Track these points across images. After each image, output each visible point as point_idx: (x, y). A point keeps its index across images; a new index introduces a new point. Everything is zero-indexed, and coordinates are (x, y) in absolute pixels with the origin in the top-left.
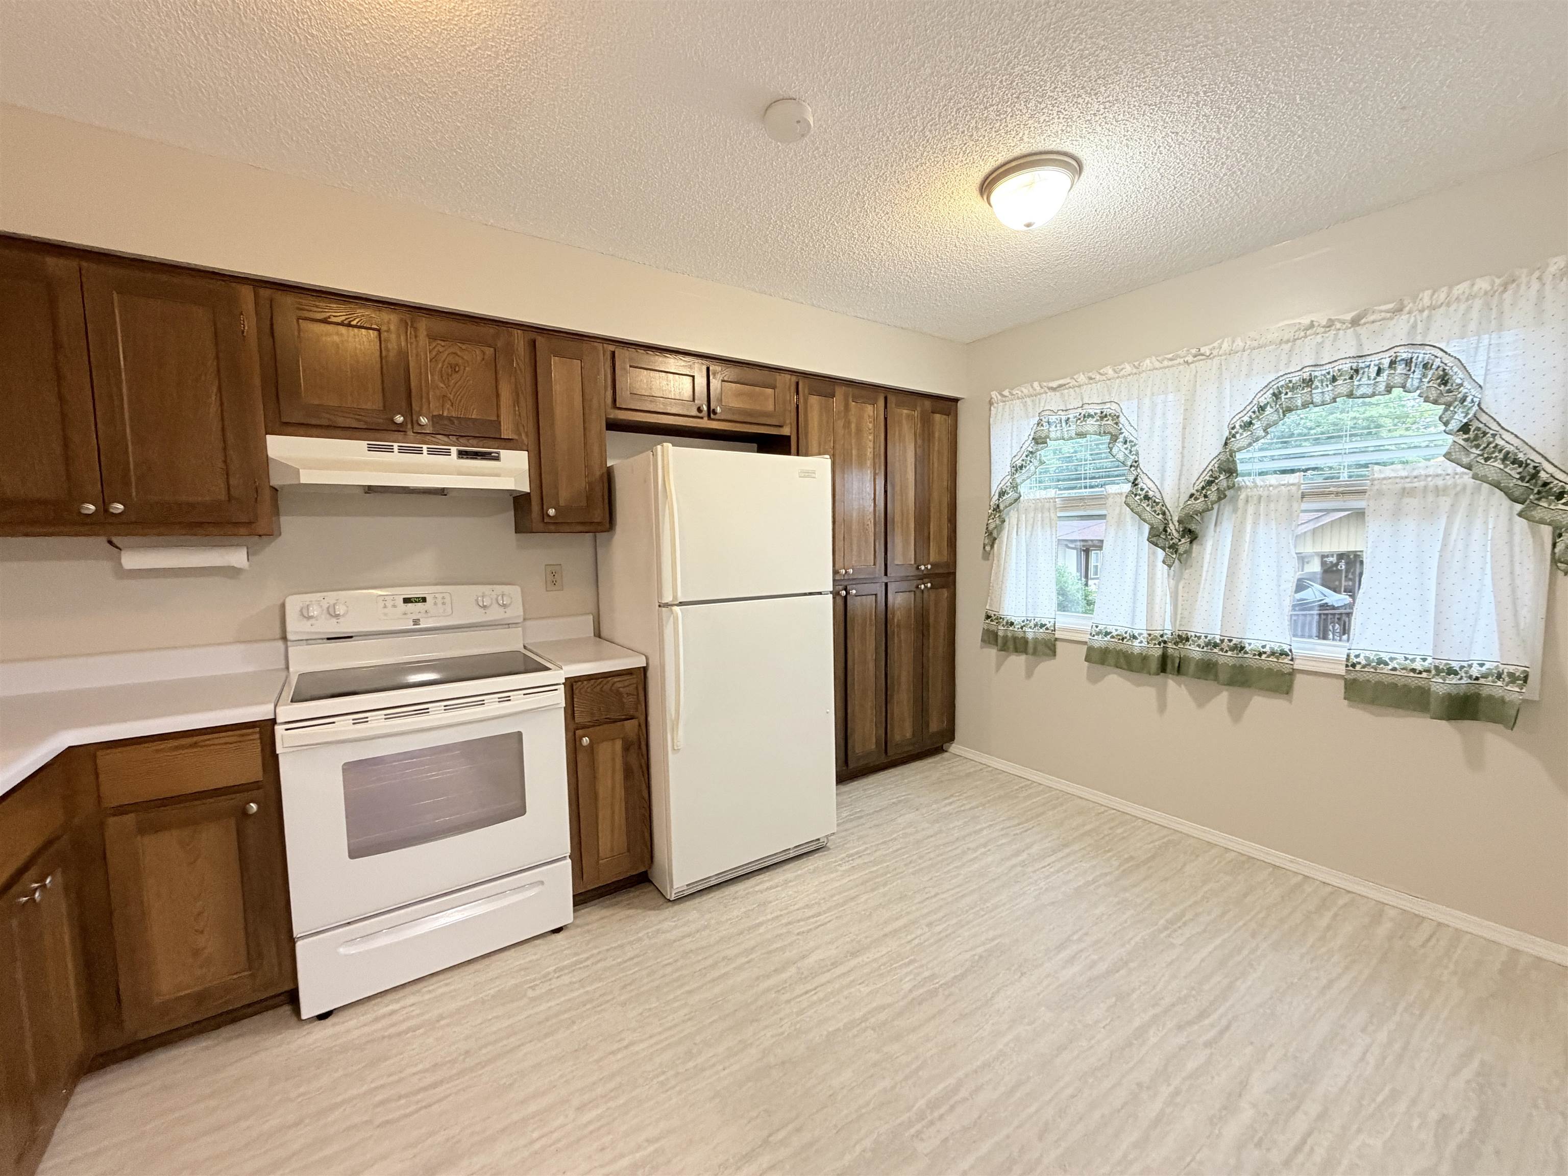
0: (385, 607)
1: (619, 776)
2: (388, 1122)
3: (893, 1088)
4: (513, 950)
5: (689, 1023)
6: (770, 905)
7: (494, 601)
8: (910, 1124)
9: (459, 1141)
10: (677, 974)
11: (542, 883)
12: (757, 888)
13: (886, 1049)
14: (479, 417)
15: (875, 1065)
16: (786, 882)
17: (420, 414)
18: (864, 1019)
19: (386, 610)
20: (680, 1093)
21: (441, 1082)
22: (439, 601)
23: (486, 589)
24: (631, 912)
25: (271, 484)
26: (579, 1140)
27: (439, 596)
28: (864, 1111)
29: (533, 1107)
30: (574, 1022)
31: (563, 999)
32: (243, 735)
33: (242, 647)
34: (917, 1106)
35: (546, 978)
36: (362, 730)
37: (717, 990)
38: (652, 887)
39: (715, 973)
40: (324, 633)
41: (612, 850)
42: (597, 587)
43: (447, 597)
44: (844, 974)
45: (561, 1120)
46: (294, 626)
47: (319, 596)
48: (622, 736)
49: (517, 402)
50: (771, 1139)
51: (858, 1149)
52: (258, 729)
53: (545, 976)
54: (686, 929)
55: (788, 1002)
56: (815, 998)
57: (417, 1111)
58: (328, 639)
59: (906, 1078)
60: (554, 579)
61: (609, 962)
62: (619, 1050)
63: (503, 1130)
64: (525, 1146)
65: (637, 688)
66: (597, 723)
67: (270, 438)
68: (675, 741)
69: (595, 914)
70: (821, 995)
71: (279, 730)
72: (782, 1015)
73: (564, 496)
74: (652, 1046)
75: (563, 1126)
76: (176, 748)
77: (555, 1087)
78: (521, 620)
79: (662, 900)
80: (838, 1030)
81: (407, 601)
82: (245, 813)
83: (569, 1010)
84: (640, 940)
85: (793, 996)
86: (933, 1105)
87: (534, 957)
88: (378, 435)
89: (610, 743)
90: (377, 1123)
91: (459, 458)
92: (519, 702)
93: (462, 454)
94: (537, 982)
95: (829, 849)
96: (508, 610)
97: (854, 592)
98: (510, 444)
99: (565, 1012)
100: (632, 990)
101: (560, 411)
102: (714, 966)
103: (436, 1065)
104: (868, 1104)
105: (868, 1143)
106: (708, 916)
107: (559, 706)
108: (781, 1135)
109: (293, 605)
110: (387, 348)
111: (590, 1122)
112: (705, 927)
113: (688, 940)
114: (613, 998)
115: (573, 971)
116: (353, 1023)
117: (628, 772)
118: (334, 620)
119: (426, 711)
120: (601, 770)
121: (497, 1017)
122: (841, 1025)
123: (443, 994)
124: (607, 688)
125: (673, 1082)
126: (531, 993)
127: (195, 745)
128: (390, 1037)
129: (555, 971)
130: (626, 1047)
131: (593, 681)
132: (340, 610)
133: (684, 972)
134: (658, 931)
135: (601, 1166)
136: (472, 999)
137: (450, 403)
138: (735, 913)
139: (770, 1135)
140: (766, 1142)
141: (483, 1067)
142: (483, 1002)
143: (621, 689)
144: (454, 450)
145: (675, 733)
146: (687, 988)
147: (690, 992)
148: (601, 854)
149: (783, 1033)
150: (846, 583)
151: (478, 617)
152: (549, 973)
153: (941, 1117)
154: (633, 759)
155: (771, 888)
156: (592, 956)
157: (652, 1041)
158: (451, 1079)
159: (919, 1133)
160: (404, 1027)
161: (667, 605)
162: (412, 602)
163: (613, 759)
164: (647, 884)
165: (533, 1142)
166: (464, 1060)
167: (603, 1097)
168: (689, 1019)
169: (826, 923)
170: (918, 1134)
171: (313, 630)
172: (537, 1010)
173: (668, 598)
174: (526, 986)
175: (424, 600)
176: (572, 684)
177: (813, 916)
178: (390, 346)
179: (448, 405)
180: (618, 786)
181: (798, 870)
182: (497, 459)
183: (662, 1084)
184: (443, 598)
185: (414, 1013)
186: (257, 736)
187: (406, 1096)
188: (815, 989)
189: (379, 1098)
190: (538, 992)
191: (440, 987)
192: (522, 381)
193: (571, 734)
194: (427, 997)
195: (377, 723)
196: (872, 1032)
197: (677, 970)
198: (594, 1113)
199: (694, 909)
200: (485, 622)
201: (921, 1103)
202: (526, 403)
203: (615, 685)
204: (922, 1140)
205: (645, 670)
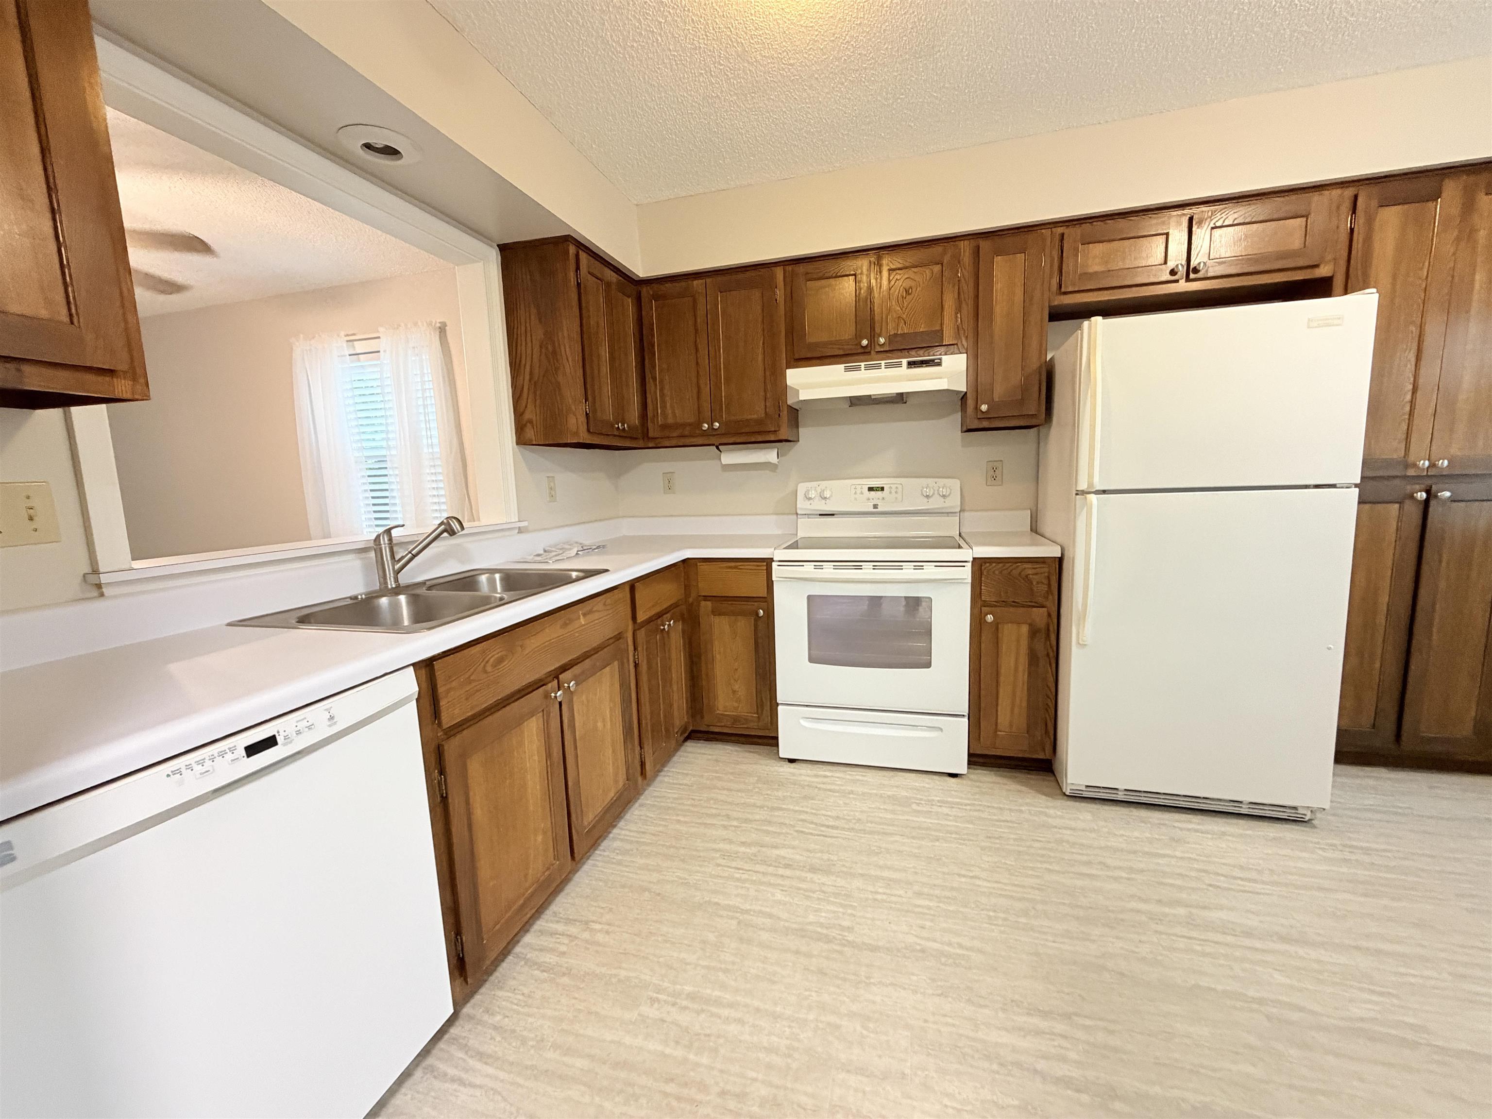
0: (855, 493)
1: (1024, 660)
2: (802, 832)
4: (914, 775)
5: (1037, 892)
6: (1187, 845)
7: (936, 492)
9: (834, 865)
10: (1044, 852)
11: (941, 730)
12: (1176, 824)
14: (924, 330)
16: (1224, 834)
17: (880, 335)
19: (856, 496)
20: (1002, 932)
21: (837, 828)
22: (893, 491)
23: (930, 481)
24: (1023, 788)
25: (789, 402)
26: (907, 911)
27: (894, 486)
29: (886, 874)
30: (938, 840)
31: (936, 821)
32: (758, 566)
33: (774, 517)
35: (931, 802)
36: (819, 574)
37: (1079, 883)
38: (1053, 778)
39: (1085, 870)
40: (817, 510)
41: (1011, 726)
42: (1038, 483)
43: (900, 487)
44: (1256, 950)
45: (901, 892)
46: (802, 505)
47: (814, 484)
48: (1029, 621)
49: (959, 309)
50: (1075, 1018)
52: (765, 564)
53: (929, 801)
54: (1073, 824)
57: (818, 835)
58: (820, 515)
60: (994, 474)
61: (985, 815)
62: (964, 876)
63: (862, 875)
64: (871, 892)
65: (1049, 578)
66: (1005, 603)
67: (789, 372)
68: (1080, 636)
69: (987, 778)
71: (774, 565)
72: (1143, 938)
73: (999, 392)
74: (994, 888)
75: (900, 896)
76: (730, 567)
77: (905, 871)
78: (958, 510)
79: (1059, 792)
81: (871, 489)
82: (757, 614)
83: (939, 831)
84: (1021, 811)
87: (927, 786)
88: (849, 358)
89: (1015, 626)
90: (797, 829)
91: (908, 368)
92: (930, 571)
93: (911, 364)
94: (923, 802)
95: (1314, 827)
96: (947, 500)
97: (1447, 494)
98: (952, 348)
99: (935, 830)
100: (995, 843)
101: (999, 310)
102: (1088, 863)
103: (838, 817)
104: (1214, 1070)
106: (1102, 823)
107: (966, 581)
109: (802, 488)
110: (860, 286)
111: (919, 906)
112: (1092, 831)
113: (1069, 832)
114: (976, 841)
115: (953, 807)
116: (803, 772)
117: (1033, 658)
118: (824, 501)
119: (859, 568)
120: (1004, 648)
121: (886, 809)
123: (858, 780)
124: (1015, 573)
125: (1000, 922)
126: (914, 806)
127: (736, 567)
128: (819, 789)
129: (938, 801)
130: (972, 877)
131: (1001, 565)
132: (827, 494)
133: (1052, 854)
134: (1041, 813)
135: (916, 936)
136: (875, 791)
137: (902, 321)
138: (1136, 834)
139: (1076, 1014)
140: (1067, 1016)
141: (865, 834)
142: (881, 796)
143: (1031, 576)
144: (905, 362)
145: (1081, 627)
146: (1048, 866)
147: (1050, 871)
148: (999, 727)
149: (1135, 953)
150: (1429, 482)
151: (923, 505)
152: (933, 800)
154: (1040, 647)
155: (1197, 831)
156: (974, 805)
157: (995, 885)
158: (843, 829)
160: (829, 787)
161: (1084, 493)
162: (874, 490)
163: (1018, 641)
164: (1052, 775)
165: (877, 893)
166: (855, 824)
167: (937, 897)
168: (1038, 889)
169: (1258, 893)
171: (809, 507)
172: (915, 819)
173: (1083, 486)
174: (913, 801)
175: (882, 489)
176: (979, 564)
177: (1242, 879)
178: (862, 285)
179: (902, 324)
180: (1021, 668)
181: (1247, 830)
182: (939, 364)
183: (989, 917)
184: (897, 488)
185: (838, 783)
186: (765, 568)
187: (816, 824)
189: (803, 817)
190: (919, 808)
191: (857, 775)
192: (965, 288)
193: (977, 611)
194: (848, 777)
195: (828, 571)
197: (1045, 849)
198: (927, 903)
199: (1090, 812)
200: (928, 509)
202: (967, 309)
203: (1026, 570)
205: (1061, 560)
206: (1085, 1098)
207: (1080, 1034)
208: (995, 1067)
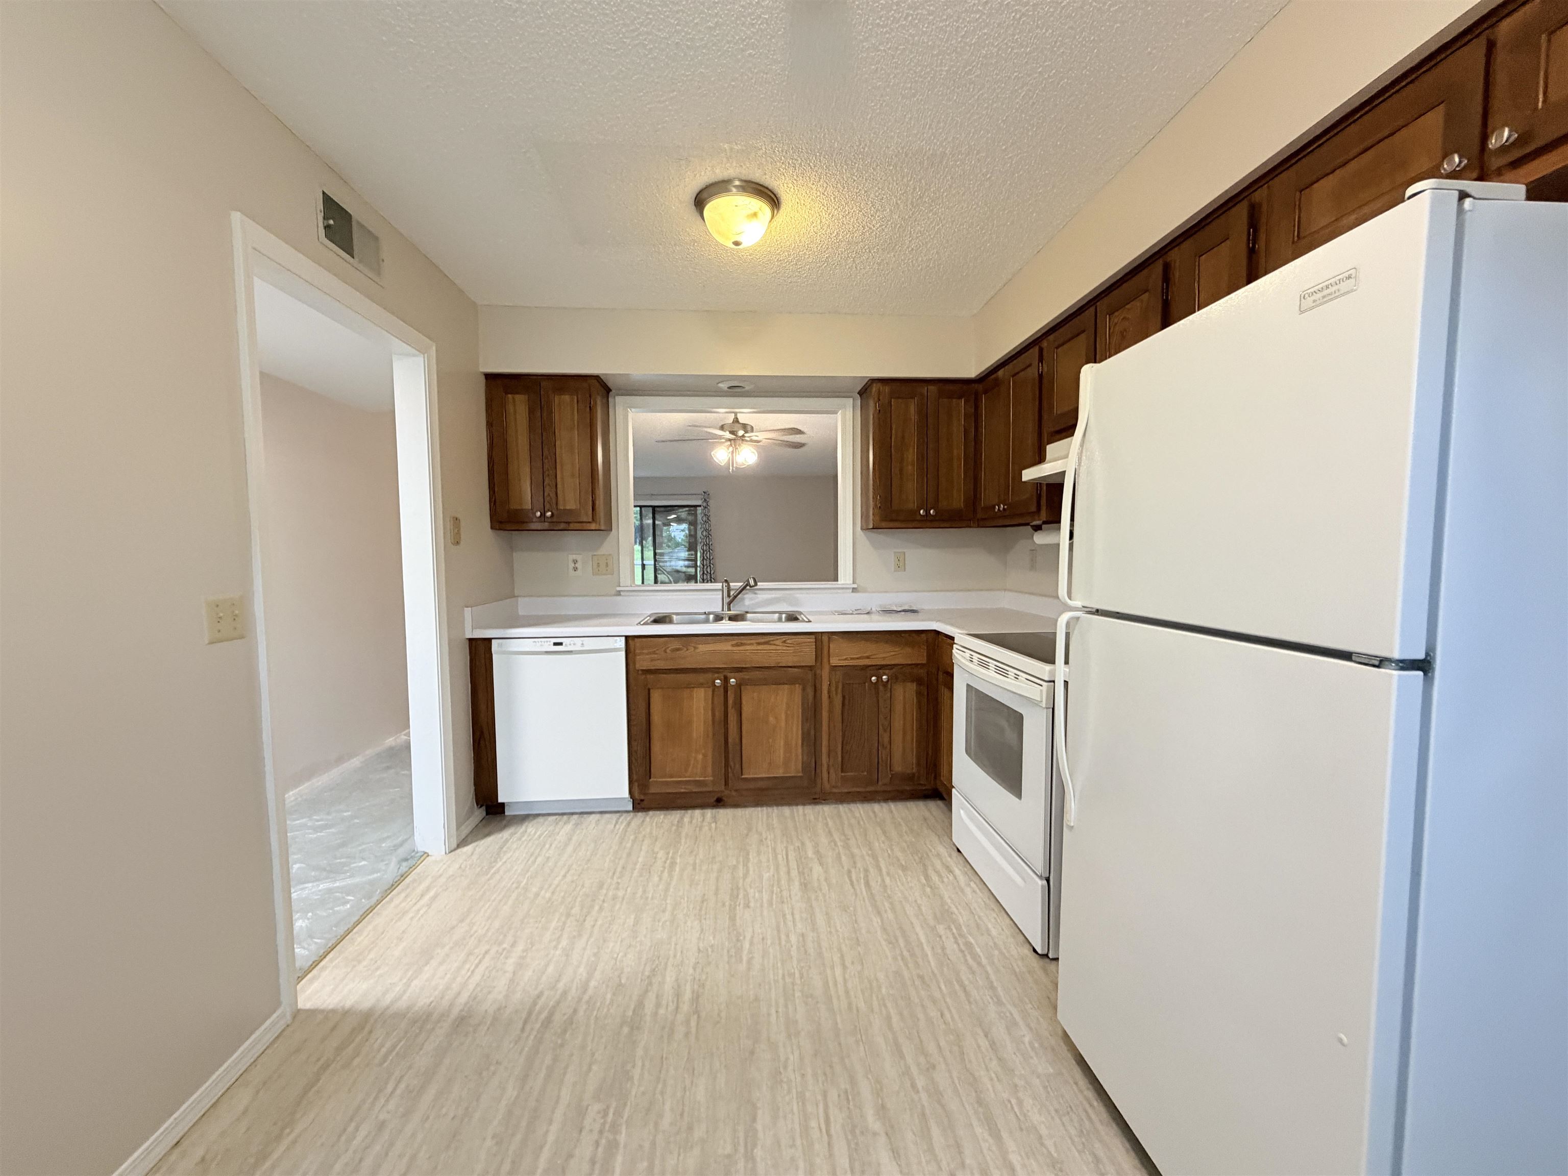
3: (656, 1124)
8: (618, 1113)
13: (696, 1151)
15: (690, 1128)
18: (750, 1157)
28: (660, 1086)
34: (624, 1131)
50: (696, 1016)
51: (639, 1063)
55: (825, 1095)
56: (813, 1124)
59: (653, 1144)
70: (815, 1134)
72: (810, 1079)
80: (754, 1120)
85: (830, 1105)
86: (613, 1146)
102: (923, 1052)
104: (662, 1093)
105: (636, 1073)
108: (693, 1024)
122: (759, 1126)
139: (699, 1017)
140: (697, 1012)
149: (785, 1067)
153: (597, 1143)
159: (605, 1115)
170: (605, 1113)
188: (828, 1132)
196: (726, 1152)
201: (622, 1138)
204: (599, 1112)
206: (630, 1013)
207: (680, 1017)
208: (647, 973)
